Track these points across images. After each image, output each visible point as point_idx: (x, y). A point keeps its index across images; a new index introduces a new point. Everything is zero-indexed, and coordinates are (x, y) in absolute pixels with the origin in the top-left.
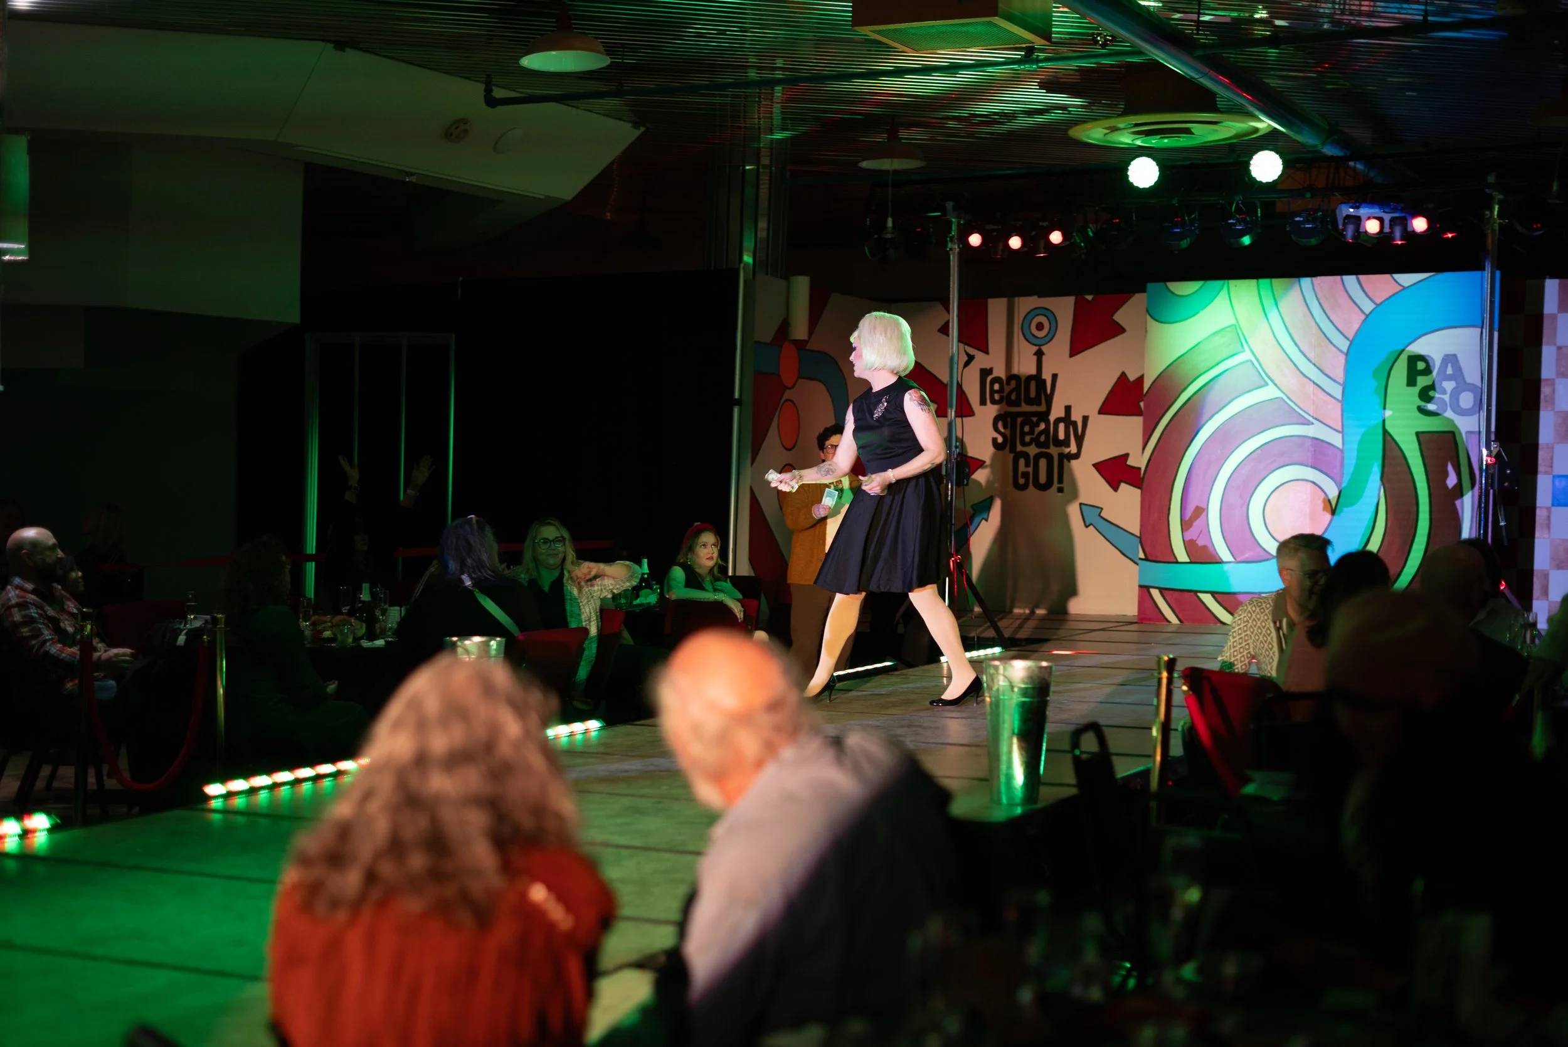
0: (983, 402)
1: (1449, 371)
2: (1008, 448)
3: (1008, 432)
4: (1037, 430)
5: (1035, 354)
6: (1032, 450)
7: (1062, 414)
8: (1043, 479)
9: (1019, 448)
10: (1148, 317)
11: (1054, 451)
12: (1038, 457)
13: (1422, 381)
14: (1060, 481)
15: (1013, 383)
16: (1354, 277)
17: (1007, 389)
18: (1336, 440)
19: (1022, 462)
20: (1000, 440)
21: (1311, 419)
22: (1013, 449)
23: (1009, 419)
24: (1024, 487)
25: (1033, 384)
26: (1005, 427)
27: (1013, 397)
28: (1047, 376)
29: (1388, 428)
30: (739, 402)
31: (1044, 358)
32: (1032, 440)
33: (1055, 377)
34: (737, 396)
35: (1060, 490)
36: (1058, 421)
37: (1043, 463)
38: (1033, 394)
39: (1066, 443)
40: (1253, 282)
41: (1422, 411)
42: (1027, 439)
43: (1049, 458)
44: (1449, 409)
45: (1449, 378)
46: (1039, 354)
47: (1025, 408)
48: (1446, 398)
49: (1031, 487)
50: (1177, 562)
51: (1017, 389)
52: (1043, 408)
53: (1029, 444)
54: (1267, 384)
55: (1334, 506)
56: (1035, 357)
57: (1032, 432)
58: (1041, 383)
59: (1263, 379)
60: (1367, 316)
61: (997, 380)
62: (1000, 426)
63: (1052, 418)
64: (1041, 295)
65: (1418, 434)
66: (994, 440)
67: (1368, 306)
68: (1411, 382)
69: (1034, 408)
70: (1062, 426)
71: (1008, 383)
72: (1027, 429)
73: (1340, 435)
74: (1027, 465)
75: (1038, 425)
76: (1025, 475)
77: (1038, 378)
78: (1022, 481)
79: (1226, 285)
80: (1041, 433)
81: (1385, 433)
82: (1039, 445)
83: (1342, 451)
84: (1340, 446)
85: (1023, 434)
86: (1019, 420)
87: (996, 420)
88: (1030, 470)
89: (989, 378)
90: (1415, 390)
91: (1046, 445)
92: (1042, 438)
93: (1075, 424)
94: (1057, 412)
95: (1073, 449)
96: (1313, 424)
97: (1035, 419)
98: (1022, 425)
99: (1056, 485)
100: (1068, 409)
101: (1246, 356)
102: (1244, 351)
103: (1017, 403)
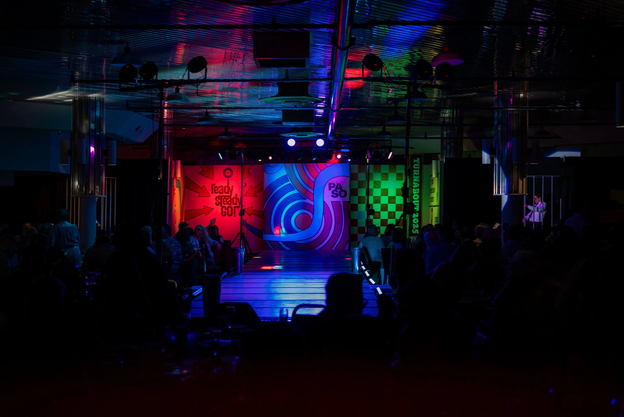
0: (212, 193)
1: (339, 187)
2: (220, 205)
3: (219, 201)
4: (228, 200)
5: (227, 180)
6: (227, 206)
7: (235, 196)
8: (230, 213)
9: (223, 205)
10: (264, 172)
11: (233, 206)
12: (228, 207)
13: (333, 189)
14: (235, 214)
15: (221, 188)
16: (315, 164)
17: (219, 189)
18: (312, 203)
19: (224, 209)
20: (218, 203)
21: (305, 198)
22: (221, 205)
23: (220, 197)
24: (224, 215)
25: (227, 188)
26: (219, 200)
27: (221, 191)
28: (230, 186)
29: (324, 200)
30: (168, 194)
31: (230, 181)
32: (227, 203)
33: (233, 186)
34: (168, 192)
35: (235, 216)
36: (234, 198)
37: (230, 209)
38: (227, 191)
39: (236, 204)
40: (291, 164)
41: (333, 196)
42: (225, 203)
43: (231, 208)
44: (339, 196)
45: (339, 188)
46: (228, 181)
47: (224, 194)
48: (338, 193)
49: (226, 215)
50: (273, 234)
51: (222, 189)
52: (229, 195)
53: (225, 204)
54: (295, 190)
55: (312, 219)
56: (227, 181)
57: (226, 201)
58: (229, 188)
59: (294, 188)
60: (319, 173)
61: (217, 187)
62: (218, 199)
63: (232, 197)
64: (228, 165)
65: (332, 202)
66: (216, 203)
67: (319, 171)
68: (330, 189)
69: (227, 195)
70: (235, 199)
71: (220, 188)
72: (225, 200)
73: (313, 202)
74: (225, 209)
75: (228, 199)
76: (225, 212)
77: (228, 186)
78: (224, 214)
79: (284, 165)
80: (229, 201)
81: (324, 201)
82: (228, 204)
83: (314, 206)
84: (313, 205)
85: (224, 201)
86: (223, 198)
87: (216, 197)
88: (226, 211)
89: (214, 186)
90: (331, 191)
91: (230, 204)
92: (229, 203)
93: (238, 199)
94: (233, 196)
95: (238, 205)
96: (306, 199)
97: (227, 197)
98: (224, 199)
99: (233, 215)
100: (236, 195)
101: (290, 182)
102: (289, 181)
103: (222, 193)
